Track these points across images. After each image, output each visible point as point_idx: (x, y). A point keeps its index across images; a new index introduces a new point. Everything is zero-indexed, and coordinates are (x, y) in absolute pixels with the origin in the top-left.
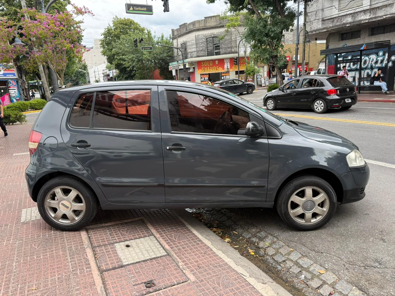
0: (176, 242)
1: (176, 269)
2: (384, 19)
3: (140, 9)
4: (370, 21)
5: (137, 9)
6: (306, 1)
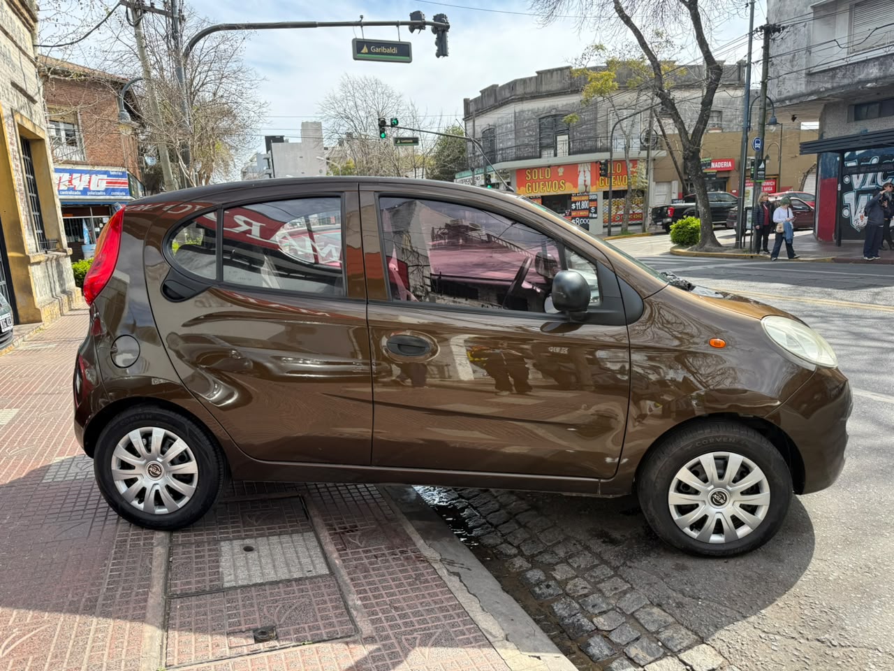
0: (360, 550)
1: (336, 608)
3: (383, 49)
5: (378, 50)
6: (769, 30)
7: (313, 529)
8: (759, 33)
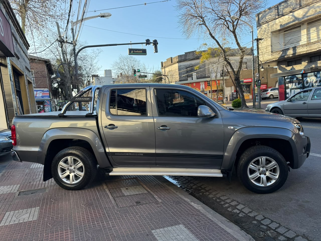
0: (154, 188)
1: (152, 198)
2: (317, 51)
3: (138, 51)
4: (307, 52)
5: (136, 52)
6: (258, 40)
7: (140, 185)
8: (255, 41)
